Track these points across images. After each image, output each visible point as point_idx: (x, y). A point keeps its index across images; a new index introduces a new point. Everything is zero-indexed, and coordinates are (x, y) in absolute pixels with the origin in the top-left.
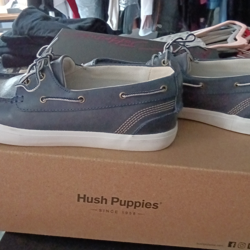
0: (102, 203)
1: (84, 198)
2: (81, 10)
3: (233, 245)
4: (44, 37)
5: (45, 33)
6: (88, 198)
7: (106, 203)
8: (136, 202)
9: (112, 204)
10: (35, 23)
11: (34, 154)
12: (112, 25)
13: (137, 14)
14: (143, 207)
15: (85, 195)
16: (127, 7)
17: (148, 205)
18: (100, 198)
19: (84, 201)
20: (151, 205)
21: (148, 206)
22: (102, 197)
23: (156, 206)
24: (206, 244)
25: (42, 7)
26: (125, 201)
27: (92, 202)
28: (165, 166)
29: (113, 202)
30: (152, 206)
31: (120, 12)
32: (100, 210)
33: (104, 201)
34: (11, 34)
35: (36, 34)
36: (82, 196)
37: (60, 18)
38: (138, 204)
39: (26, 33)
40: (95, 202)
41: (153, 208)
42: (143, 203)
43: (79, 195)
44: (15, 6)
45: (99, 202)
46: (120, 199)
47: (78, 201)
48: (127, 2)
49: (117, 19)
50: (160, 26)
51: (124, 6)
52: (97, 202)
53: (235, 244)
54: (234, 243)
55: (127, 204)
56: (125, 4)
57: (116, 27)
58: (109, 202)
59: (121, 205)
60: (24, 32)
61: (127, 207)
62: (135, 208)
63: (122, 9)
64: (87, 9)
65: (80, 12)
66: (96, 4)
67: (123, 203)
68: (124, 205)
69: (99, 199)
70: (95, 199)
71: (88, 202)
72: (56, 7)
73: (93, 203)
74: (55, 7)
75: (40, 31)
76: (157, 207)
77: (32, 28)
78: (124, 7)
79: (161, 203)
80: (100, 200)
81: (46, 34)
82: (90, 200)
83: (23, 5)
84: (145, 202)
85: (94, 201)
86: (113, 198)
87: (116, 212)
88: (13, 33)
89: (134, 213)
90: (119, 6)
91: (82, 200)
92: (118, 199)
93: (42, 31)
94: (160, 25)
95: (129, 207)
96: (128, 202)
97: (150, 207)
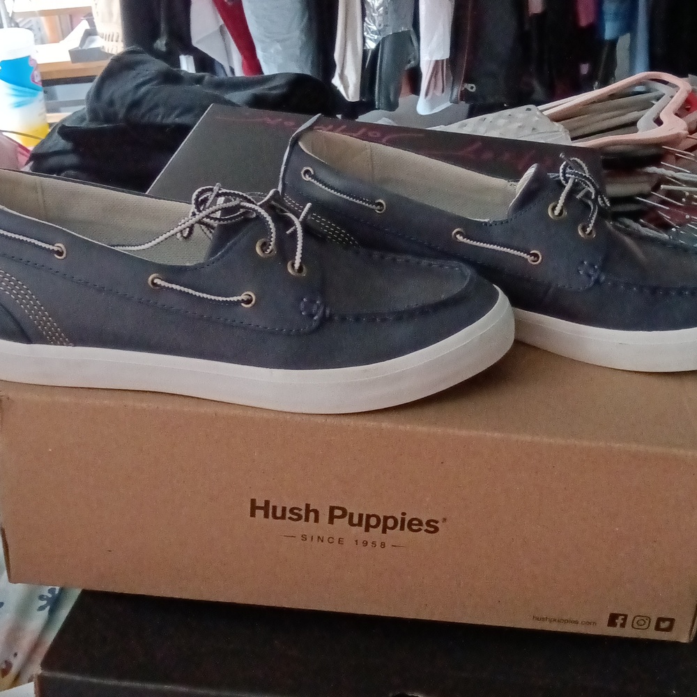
0: (307, 519)
1: (266, 508)
2: (264, 50)
3: (619, 621)
4: (167, 126)
5: (169, 115)
6: (275, 508)
7: (316, 520)
8: (386, 518)
9: (331, 521)
10: (144, 89)
11: (150, 404)
12: (346, 88)
13: (411, 57)
14: (402, 528)
15: (267, 503)
16: (384, 39)
17: (416, 525)
18: (303, 508)
19: (266, 516)
20: (420, 523)
21: (414, 527)
22: (308, 506)
23: (432, 527)
24: (555, 620)
25: (161, 44)
26: (361, 516)
27: (283, 517)
28: (450, 431)
29: (332, 518)
30: (425, 527)
31: (365, 52)
32: (304, 538)
33: (312, 515)
34: (82, 119)
35: (146, 119)
36: (260, 503)
37: (207, 76)
38: (390, 523)
39: (121, 115)
40: (290, 518)
41: (426, 531)
42: (403, 520)
43: (253, 501)
44: (92, 41)
45: (300, 517)
46: (349, 511)
47: (253, 515)
48: (382, 27)
49: (356, 71)
50: (471, 88)
51: (376, 37)
52: (295, 517)
53: (625, 620)
54: (623, 617)
55: (366, 522)
56: (379, 32)
57: (355, 92)
58: (325, 517)
59: (351, 523)
60: (116, 114)
61: (367, 530)
62: (384, 531)
63: (371, 45)
64: (278, 46)
65: (260, 54)
66: (302, 31)
67: (356, 520)
68: (360, 524)
69: (300, 510)
70: (292, 511)
71: (275, 517)
72: (198, 42)
73: (287, 520)
74: (195, 43)
75: (156, 111)
76: (436, 529)
77: (136, 104)
78: (375, 41)
79: (445, 520)
80: (303, 513)
81: (173, 119)
82: (279, 514)
83: (112, 41)
84: (407, 519)
85: (288, 515)
86: (332, 509)
87: (340, 541)
88: (87, 117)
89: (383, 545)
90: (364, 38)
91: (260, 513)
92: (344, 510)
93: (161, 110)
94: (473, 85)
95: (371, 529)
96: (369, 517)
97: (420, 530)
